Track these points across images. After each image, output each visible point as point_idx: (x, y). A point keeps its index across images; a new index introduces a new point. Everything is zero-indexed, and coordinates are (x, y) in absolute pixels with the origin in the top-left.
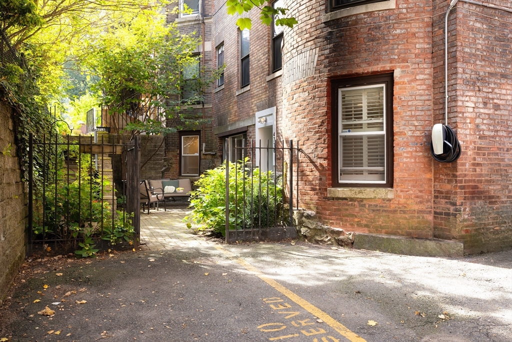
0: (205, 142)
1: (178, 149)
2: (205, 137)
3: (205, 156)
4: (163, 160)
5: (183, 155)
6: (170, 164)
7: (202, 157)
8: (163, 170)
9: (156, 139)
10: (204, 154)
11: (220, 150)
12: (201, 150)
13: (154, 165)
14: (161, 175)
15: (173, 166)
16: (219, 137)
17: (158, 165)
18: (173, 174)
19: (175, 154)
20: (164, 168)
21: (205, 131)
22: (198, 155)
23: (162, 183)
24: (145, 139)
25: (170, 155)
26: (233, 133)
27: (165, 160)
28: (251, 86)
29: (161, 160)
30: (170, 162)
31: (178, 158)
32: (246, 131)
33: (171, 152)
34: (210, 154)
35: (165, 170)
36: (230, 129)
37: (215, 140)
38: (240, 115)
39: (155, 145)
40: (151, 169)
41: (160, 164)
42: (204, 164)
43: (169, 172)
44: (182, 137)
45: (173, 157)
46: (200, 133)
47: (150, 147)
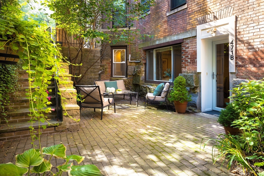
0: (131, 54)
1: (110, 58)
2: (131, 50)
3: (130, 63)
4: (99, 66)
5: (113, 62)
6: (105, 69)
7: (128, 64)
8: (99, 73)
9: (95, 51)
10: (130, 62)
11: (145, 59)
12: (127, 60)
13: (93, 69)
14: (98, 76)
15: (107, 70)
16: (144, 50)
17: (96, 69)
18: (107, 75)
19: (108, 62)
20: (100, 72)
21: (131, 46)
22: (125, 63)
23: (105, 83)
24: (87, 51)
25: (104, 63)
26: (162, 45)
27: (101, 66)
28: (188, 5)
29: (98, 66)
30: (105, 67)
31: (110, 64)
32: (181, 43)
33: (105, 61)
34: (135, 62)
35: (101, 73)
36: (157, 43)
37: (139, 52)
38: (172, 31)
39: (94, 56)
40: (91, 72)
41: (97, 68)
42: (130, 69)
43: (104, 74)
44: (113, 50)
45: (107, 64)
46: (127, 47)
47: (91, 57)
